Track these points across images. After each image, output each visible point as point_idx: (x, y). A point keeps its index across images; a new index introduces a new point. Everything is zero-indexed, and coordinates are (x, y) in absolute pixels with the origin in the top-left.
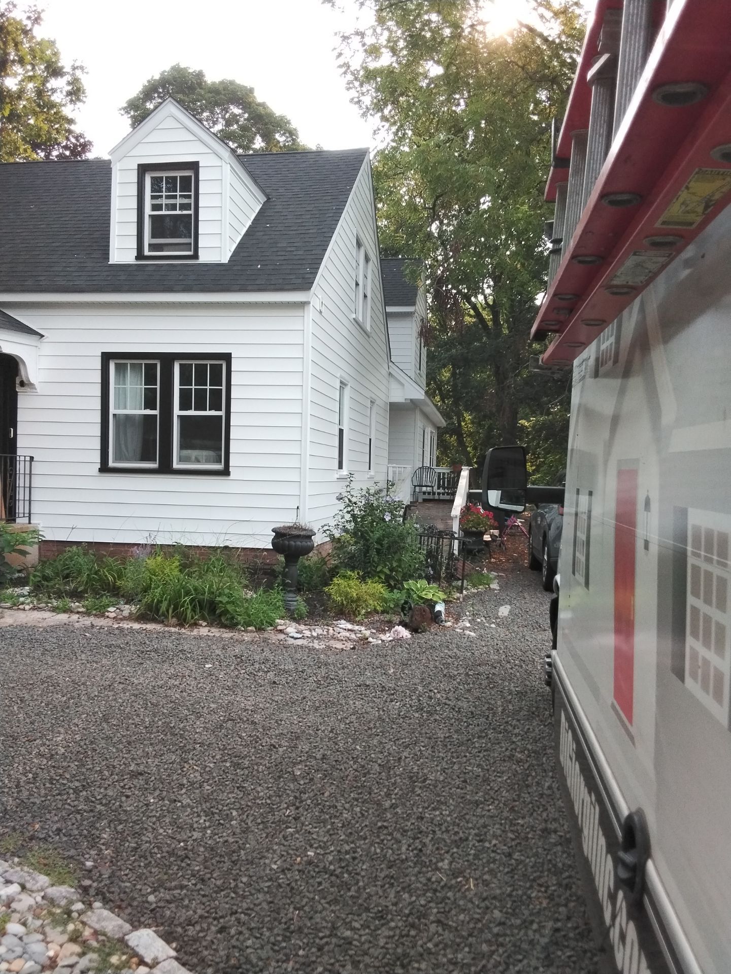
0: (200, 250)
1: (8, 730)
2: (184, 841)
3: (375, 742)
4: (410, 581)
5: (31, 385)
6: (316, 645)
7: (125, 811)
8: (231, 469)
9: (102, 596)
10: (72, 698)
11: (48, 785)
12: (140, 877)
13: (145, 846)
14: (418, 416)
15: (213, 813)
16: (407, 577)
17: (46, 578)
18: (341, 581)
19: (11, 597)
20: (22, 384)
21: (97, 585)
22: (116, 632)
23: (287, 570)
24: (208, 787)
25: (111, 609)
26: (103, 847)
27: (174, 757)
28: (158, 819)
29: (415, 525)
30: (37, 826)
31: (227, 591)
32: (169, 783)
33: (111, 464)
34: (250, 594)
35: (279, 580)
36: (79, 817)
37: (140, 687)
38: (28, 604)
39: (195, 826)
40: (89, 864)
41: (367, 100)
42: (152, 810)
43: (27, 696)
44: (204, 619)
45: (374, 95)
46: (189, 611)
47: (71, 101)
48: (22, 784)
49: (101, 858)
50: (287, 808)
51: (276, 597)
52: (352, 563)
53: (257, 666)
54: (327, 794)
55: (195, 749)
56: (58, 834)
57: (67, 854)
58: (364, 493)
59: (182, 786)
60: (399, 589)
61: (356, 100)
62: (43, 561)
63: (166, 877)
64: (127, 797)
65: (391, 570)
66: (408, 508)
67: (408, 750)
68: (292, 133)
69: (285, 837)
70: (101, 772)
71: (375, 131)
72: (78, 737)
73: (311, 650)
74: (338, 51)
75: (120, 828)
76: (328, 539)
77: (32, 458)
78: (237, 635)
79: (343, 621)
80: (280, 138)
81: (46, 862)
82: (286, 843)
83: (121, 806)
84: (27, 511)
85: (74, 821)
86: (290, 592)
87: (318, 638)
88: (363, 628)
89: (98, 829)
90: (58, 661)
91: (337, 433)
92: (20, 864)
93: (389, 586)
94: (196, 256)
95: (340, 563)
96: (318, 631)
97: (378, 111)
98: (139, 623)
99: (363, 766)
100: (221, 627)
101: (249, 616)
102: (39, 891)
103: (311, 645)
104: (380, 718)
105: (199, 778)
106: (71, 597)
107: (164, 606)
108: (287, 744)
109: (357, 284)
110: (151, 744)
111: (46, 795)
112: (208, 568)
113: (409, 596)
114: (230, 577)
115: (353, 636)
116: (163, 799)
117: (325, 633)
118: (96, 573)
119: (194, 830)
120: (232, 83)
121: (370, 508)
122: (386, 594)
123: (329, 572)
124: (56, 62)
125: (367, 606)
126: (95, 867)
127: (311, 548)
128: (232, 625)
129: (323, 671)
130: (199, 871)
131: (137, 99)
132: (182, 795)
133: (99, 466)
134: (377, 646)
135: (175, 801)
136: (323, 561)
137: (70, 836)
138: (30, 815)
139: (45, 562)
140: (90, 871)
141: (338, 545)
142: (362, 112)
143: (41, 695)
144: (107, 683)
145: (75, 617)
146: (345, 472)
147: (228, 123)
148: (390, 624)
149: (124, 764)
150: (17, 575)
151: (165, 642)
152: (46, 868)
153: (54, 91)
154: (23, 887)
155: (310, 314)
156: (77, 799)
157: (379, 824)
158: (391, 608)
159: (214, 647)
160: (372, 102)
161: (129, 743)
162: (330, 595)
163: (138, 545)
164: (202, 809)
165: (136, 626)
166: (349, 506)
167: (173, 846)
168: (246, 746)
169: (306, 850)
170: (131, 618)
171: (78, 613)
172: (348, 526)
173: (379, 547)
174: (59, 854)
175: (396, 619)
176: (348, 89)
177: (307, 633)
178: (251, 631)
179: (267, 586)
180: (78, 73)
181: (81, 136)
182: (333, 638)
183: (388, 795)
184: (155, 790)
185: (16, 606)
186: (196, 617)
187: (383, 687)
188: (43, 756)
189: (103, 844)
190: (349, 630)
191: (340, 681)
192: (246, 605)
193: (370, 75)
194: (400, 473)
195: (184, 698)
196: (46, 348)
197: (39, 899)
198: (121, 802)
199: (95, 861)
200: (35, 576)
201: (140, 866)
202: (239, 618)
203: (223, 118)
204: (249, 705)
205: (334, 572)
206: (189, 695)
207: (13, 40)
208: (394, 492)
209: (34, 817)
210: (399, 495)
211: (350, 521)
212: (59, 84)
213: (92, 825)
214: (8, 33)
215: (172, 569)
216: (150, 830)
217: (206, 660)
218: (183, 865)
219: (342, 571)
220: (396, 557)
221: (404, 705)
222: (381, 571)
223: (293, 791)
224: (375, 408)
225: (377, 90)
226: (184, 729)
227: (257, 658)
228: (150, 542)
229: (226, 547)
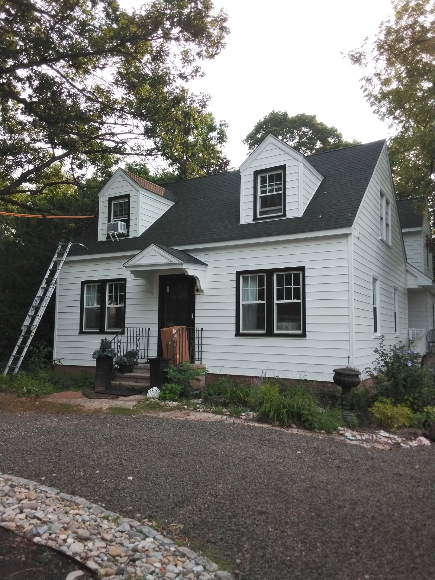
0: (287, 212)
1: (195, 479)
2: (289, 556)
3: (408, 512)
4: (429, 407)
5: (202, 291)
6: (365, 445)
7: (256, 533)
8: (307, 333)
9: (238, 406)
10: (226, 464)
11: (215, 512)
12: (266, 573)
13: (268, 556)
14: (429, 297)
15: (306, 543)
16: (426, 404)
17: (209, 395)
18: (380, 405)
19: (193, 404)
20: (198, 290)
21: (235, 399)
22: (246, 427)
23: (344, 396)
24: (302, 526)
25: (243, 414)
26: (245, 553)
27: (281, 506)
28: (274, 540)
29: (430, 369)
30: (211, 535)
31: (307, 407)
32: (280, 521)
33: (241, 331)
34: (321, 410)
35: (339, 401)
36: (232, 533)
37: (261, 461)
38: (201, 409)
39: (296, 548)
40: (238, 561)
41: (384, 110)
42: (271, 535)
43: (203, 461)
44: (295, 424)
45: (388, 106)
46: (286, 418)
47: (220, 142)
48: (202, 510)
49: (244, 559)
50: (351, 546)
51: (338, 412)
52: (386, 393)
53: (328, 455)
54: (376, 541)
55: (293, 502)
56: (221, 541)
57: (226, 553)
58: (392, 348)
59: (287, 523)
60: (420, 412)
61: (377, 111)
62: (208, 384)
63: (280, 576)
64: (257, 525)
65: (414, 399)
66: (424, 357)
67: (431, 520)
68: (338, 136)
69: (350, 564)
70: (242, 509)
71: (390, 126)
72: (229, 487)
73: (362, 448)
74: (365, 87)
75: (254, 543)
76: (369, 377)
77: (202, 329)
78: (314, 435)
79: (382, 431)
80: (331, 140)
81: (215, 556)
82: (351, 568)
83: (253, 530)
84: (200, 357)
85: (229, 535)
86: (346, 410)
87: (366, 441)
88: (396, 437)
89: (242, 542)
90: (217, 442)
91: (372, 310)
92: (202, 555)
93: (413, 409)
94: (285, 215)
95: (379, 392)
96: (366, 436)
97: (391, 115)
98: (258, 423)
99: (399, 527)
100: (305, 429)
101: (321, 423)
102: (212, 572)
103: (362, 445)
104: (410, 497)
105: (297, 520)
106: (222, 406)
107: (271, 414)
108: (349, 506)
109: (382, 219)
110: (269, 496)
111: (214, 518)
112: (296, 393)
113: (428, 417)
114: (309, 399)
115: (390, 441)
116: (277, 529)
117: (371, 438)
118: (235, 393)
119: (295, 551)
120: (303, 115)
121: (397, 357)
122: (412, 415)
123: (371, 398)
124: (212, 124)
125: (398, 422)
126: (241, 563)
127: (358, 383)
128: (311, 429)
129: (370, 463)
130: (299, 576)
131: (252, 133)
132: (287, 529)
133: (235, 333)
134: (407, 449)
135: (283, 532)
136: (367, 391)
137: (228, 543)
138: (206, 528)
139: (209, 386)
140: (238, 565)
141: (376, 381)
142: (381, 117)
143: (210, 460)
144: (243, 457)
145: (225, 417)
146: (379, 334)
147: (301, 137)
148: (416, 436)
149: (255, 505)
150: (195, 392)
151: (273, 436)
152: (216, 560)
153: (211, 138)
154: (205, 569)
155: (352, 239)
156: (230, 522)
157: (412, 565)
158: (415, 424)
159: (301, 441)
160: (387, 110)
161: (257, 494)
162: (373, 413)
163: (256, 377)
164: (300, 539)
165: (257, 425)
166: (382, 356)
167: (283, 558)
168: (324, 504)
169: (363, 575)
170: (254, 420)
171: (226, 415)
172: (383, 369)
173: (405, 383)
174: (222, 552)
175: (419, 432)
176: (371, 106)
177: (359, 437)
178: (323, 433)
179: (332, 405)
180: (223, 127)
181: (225, 158)
182: (376, 441)
183: (418, 548)
184: (272, 523)
185: (195, 409)
186: (290, 422)
187: (412, 477)
188: (212, 495)
189: (245, 551)
190: (386, 437)
191: (382, 470)
192: (319, 416)
193: (385, 96)
194: (417, 334)
195: (286, 470)
196: (209, 271)
197: (213, 576)
198: (254, 527)
199: (241, 559)
200: (204, 393)
201: (265, 567)
202: (316, 424)
203: (298, 135)
204: (324, 479)
205: (374, 399)
206: (289, 469)
207: (193, 118)
208: (414, 347)
209: (209, 529)
210: (417, 349)
211: (384, 366)
212: (214, 134)
213: (239, 539)
214: (191, 115)
215: (275, 392)
216: (270, 546)
217: (297, 449)
218: (290, 570)
219: (380, 398)
220: (418, 390)
221: (427, 490)
222: (407, 399)
223: (354, 536)
224: (397, 292)
225: (390, 103)
226: (286, 489)
227: (328, 450)
228: (263, 376)
229: (306, 380)
